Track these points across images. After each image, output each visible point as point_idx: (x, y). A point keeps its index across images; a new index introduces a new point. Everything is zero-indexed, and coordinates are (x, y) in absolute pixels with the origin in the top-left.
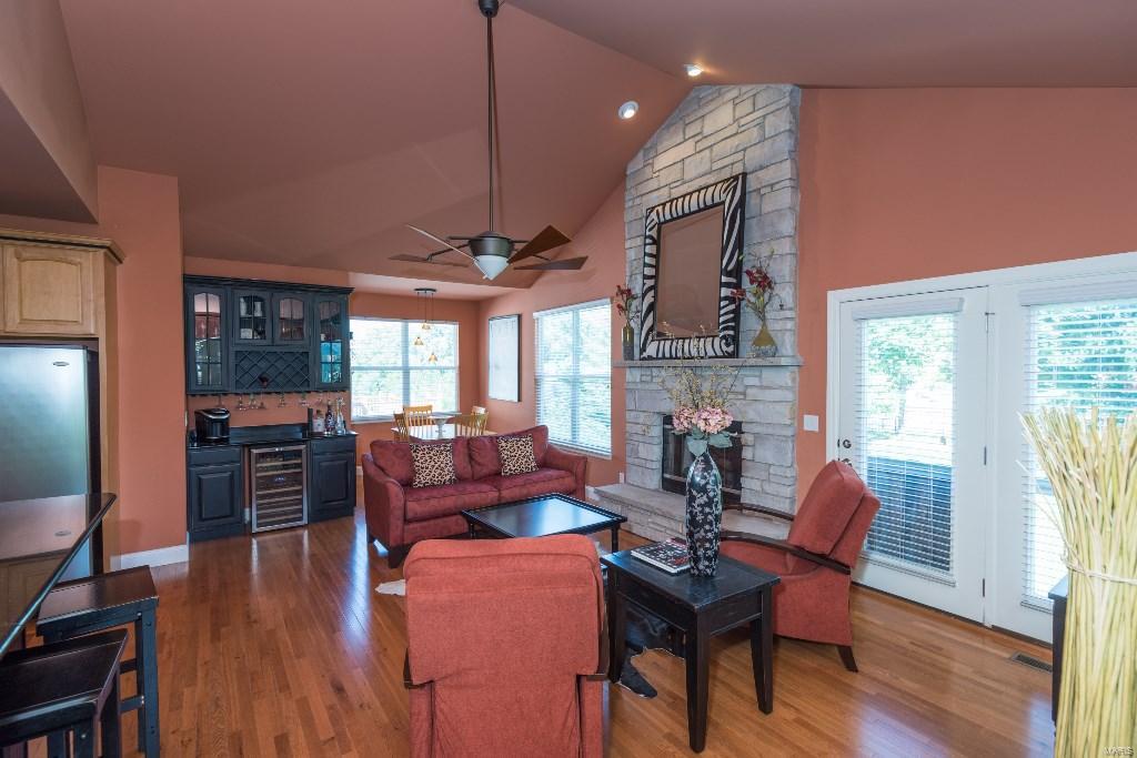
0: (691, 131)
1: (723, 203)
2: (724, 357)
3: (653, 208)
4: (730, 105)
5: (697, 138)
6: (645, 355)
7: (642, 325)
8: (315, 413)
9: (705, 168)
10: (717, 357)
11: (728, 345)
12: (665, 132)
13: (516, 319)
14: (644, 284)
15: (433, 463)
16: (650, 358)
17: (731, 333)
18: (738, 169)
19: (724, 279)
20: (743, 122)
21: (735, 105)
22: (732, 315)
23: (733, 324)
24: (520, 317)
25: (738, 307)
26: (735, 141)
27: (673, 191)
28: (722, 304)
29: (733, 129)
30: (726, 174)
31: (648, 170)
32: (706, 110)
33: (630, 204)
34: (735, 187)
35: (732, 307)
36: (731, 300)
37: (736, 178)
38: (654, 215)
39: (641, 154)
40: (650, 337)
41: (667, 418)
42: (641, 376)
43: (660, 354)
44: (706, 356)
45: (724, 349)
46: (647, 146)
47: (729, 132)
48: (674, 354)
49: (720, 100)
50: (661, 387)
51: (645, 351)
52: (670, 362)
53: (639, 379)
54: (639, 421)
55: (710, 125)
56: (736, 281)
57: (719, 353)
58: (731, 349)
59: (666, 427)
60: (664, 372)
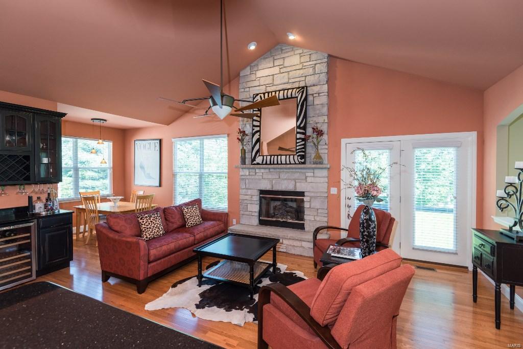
0: (277, 63)
1: (297, 97)
2: (300, 164)
3: (257, 95)
4: (298, 56)
5: (281, 67)
6: (255, 162)
7: (253, 149)
8: (35, 199)
9: (286, 80)
10: (295, 164)
11: (301, 159)
12: (262, 60)
13: (158, 141)
14: (253, 129)
15: (153, 225)
16: (258, 164)
17: (303, 154)
18: (302, 84)
19: (298, 130)
20: (305, 64)
21: (301, 57)
22: (303, 146)
23: (304, 150)
24: (160, 141)
25: (305, 142)
26: (301, 72)
27: (267, 88)
28: (298, 141)
29: (300, 66)
30: (297, 85)
31: (253, 77)
32: (287, 55)
33: (243, 90)
34: (304, 91)
35: (303, 142)
37: (303, 88)
38: (258, 97)
39: (248, 68)
40: (258, 155)
41: (262, 192)
42: (249, 172)
43: (264, 162)
44: (290, 164)
45: (300, 160)
46: (252, 65)
47: (298, 67)
48: (272, 163)
49: (292, 53)
50: (261, 177)
51: (255, 160)
52: (270, 166)
53: (247, 174)
54: (248, 194)
55: (288, 62)
56: (304, 132)
57: (297, 162)
58: (303, 161)
59: (261, 196)
60: (262, 171)
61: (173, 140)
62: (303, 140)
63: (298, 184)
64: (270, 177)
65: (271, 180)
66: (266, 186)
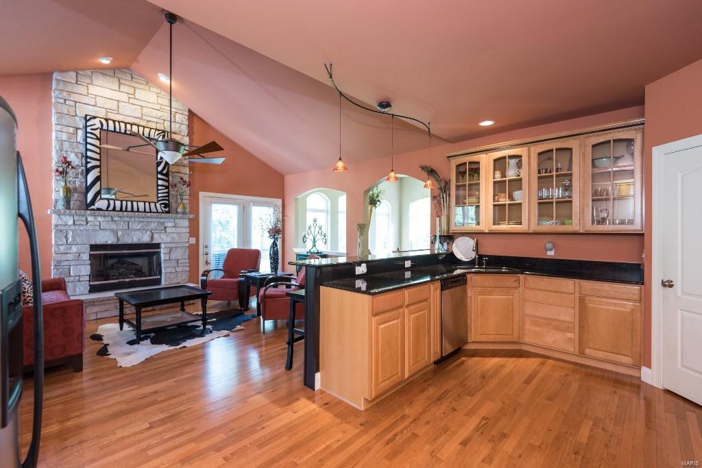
0: (124, 89)
2: (163, 213)
3: (94, 118)
4: (155, 94)
5: (130, 96)
6: (92, 207)
7: (88, 188)
9: (139, 115)
10: (158, 212)
11: (164, 207)
12: (100, 75)
14: (87, 163)
16: (99, 209)
17: (167, 202)
18: (162, 128)
19: (160, 176)
21: (158, 96)
22: (167, 194)
23: (167, 198)
25: (169, 191)
26: (159, 113)
27: (109, 114)
28: (159, 188)
29: (158, 107)
30: (155, 126)
32: (139, 86)
34: (165, 136)
35: (167, 190)
37: (163, 132)
38: (96, 122)
39: (73, 74)
40: (99, 198)
41: (93, 247)
42: (74, 221)
43: (111, 208)
44: (151, 212)
45: (163, 209)
46: (80, 73)
47: (155, 107)
48: (124, 209)
49: (147, 88)
50: (97, 228)
51: (94, 205)
52: (121, 213)
53: (71, 222)
54: (71, 251)
55: (139, 94)
56: (166, 178)
57: (160, 210)
58: (167, 210)
59: (91, 253)
60: (100, 219)
62: (167, 187)
63: (156, 236)
64: (114, 226)
65: (115, 232)
66: (107, 238)
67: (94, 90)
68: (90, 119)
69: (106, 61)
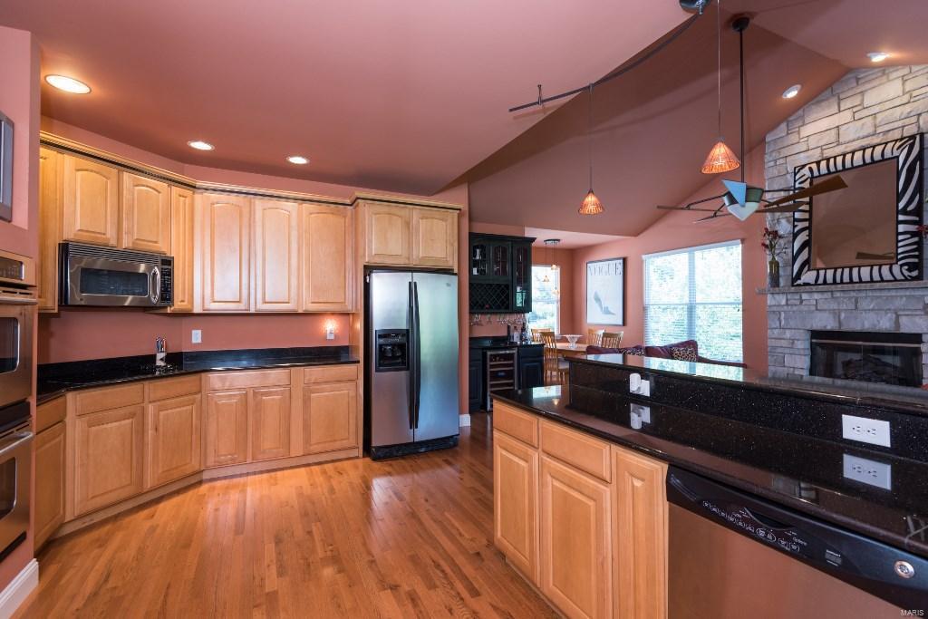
0: (845, 104)
1: (898, 157)
2: (906, 279)
3: (803, 166)
4: (899, 82)
5: (855, 110)
6: (799, 282)
7: (794, 259)
8: (512, 327)
9: (871, 130)
10: (896, 280)
11: (909, 270)
12: (813, 107)
13: (621, 261)
14: (794, 226)
16: (806, 284)
17: (916, 260)
18: (911, 130)
19: (901, 217)
20: (915, 94)
21: (904, 82)
22: (915, 247)
23: (917, 253)
24: (625, 260)
25: (921, 239)
26: (907, 108)
27: (825, 151)
28: (900, 237)
29: (904, 99)
30: (897, 135)
31: (794, 138)
32: (868, 86)
33: (772, 164)
34: (913, 143)
35: (916, 239)
36: (913, 234)
37: (913, 137)
38: (806, 171)
39: (783, 126)
40: (806, 268)
41: (815, 334)
42: (787, 300)
43: (821, 281)
44: (882, 280)
45: (906, 273)
46: (791, 118)
47: (898, 102)
48: (838, 280)
49: (884, 78)
50: (814, 308)
51: (800, 279)
52: (833, 287)
53: (784, 302)
54: (784, 336)
55: (870, 98)
56: (917, 219)
57: (899, 277)
58: (915, 273)
59: (814, 341)
60: (816, 296)
61: (644, 257)
63: (903, 320)
64: (834, 306)
65: (836, 313)
66: (826, 322)
67: (806, 131)
68: (799, 170)
69: (792, 94)
